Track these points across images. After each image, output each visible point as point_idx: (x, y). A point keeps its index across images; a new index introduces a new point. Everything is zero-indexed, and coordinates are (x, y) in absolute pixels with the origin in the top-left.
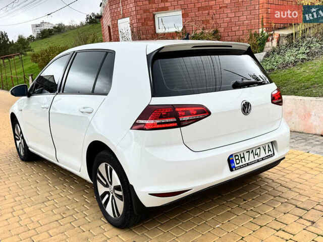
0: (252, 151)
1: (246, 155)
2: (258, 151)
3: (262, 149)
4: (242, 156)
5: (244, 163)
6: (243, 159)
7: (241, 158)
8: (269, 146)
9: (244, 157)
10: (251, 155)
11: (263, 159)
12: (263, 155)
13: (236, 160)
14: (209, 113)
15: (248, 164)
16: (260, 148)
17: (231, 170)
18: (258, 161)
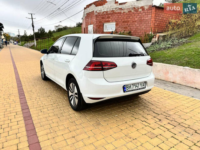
0: (135, 85)
1: (132, 86)
2: (138, 85)
3: (140, 84)
4: (130, 86)
5: (130, 89)
6: (130, 88)
7: (129, 87)
8: (143, 84)
9: (131, 87)
10: (134, 86)
11: (140, 89)
12: (140, 87)
13: (127, 88)
14: (116, 66)
15: (132, 90)
16: (139, 84)
17: (124, 92)
18: (137, 89)
